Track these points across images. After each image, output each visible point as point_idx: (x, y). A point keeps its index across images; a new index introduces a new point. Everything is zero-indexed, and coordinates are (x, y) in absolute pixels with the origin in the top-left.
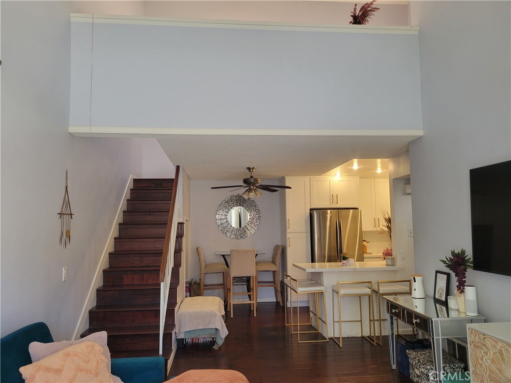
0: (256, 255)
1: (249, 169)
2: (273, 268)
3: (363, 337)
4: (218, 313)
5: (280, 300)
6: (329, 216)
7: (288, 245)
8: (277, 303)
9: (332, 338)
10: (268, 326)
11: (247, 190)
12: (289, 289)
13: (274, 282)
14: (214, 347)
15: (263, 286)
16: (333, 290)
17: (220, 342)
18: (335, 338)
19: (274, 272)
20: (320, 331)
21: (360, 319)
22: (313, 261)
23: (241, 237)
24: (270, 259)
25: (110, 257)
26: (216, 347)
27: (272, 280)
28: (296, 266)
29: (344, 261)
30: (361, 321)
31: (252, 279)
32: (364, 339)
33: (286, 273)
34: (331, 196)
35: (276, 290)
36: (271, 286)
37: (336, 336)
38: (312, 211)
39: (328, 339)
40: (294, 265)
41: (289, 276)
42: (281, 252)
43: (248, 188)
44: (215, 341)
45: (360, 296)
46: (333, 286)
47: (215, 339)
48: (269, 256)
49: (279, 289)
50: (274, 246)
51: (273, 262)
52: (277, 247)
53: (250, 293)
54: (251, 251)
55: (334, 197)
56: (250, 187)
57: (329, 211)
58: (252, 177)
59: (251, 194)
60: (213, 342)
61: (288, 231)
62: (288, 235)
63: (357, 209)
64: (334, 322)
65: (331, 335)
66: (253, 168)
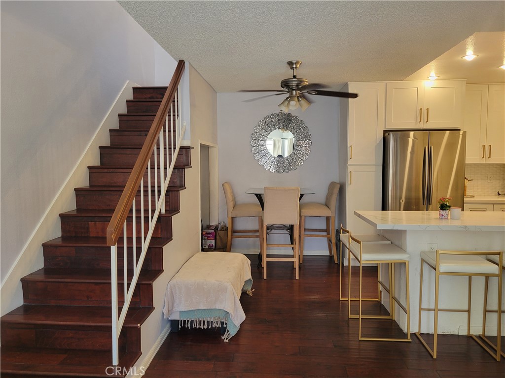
0: (302, 195)
1: (290, 64)
2: (327, 213)
3: (469, 337)
4: (230, 287)
5: (334, 254)
6: (410, 141)
7: (348, 182)
8: (331, 257)
9: (415, 334)
10: (314, 297)
11: (288, 98)
12: (347, 251)
13: (327, 230)
14: (223, 338)
15: (311, 236)
16: (423, 261)
17: (232, 331)
18: (422, 334)
19: (328, 218)
20: (395, 318)
21: (466, 308)
22: (384, 207)
23: (284, 171)
24: (323, 200)
25: (77, 195)
26: (225, 338)
27: (325, 227)
28: (359, 216)
29: (443, 212)
30: (469, 311)
31: (294, 227)
32: (471, 339)
33: (344, 225)
34: (419, 111)
35: (330, 241)
36: (323, 236)
37: (424, 331)
38: (387, 134)
39: (409, 337)
40: (355, 213)
41: (348, 232)
42: (339, 191)
43: (288, 95)
44: (226, 327)
45: (470, 276)
46: (423, 252)
47: (225, 326)
48: (321, 196)
49: (334, 241)
50: (330, 183)
51: (327, 205)
52: (332, 185)
53: (292, 246)
54: (293, 190)
55: (422, 113)
56: (292, 94)
57: (412, 133)
58: (294, 77)
59: (293, 103)
60: (223, 330)
61: (349, 162)
62: (350, 169)
63: (459, 130)
64: (421, 309)
65: (414, 329)
66: (297, 62)
